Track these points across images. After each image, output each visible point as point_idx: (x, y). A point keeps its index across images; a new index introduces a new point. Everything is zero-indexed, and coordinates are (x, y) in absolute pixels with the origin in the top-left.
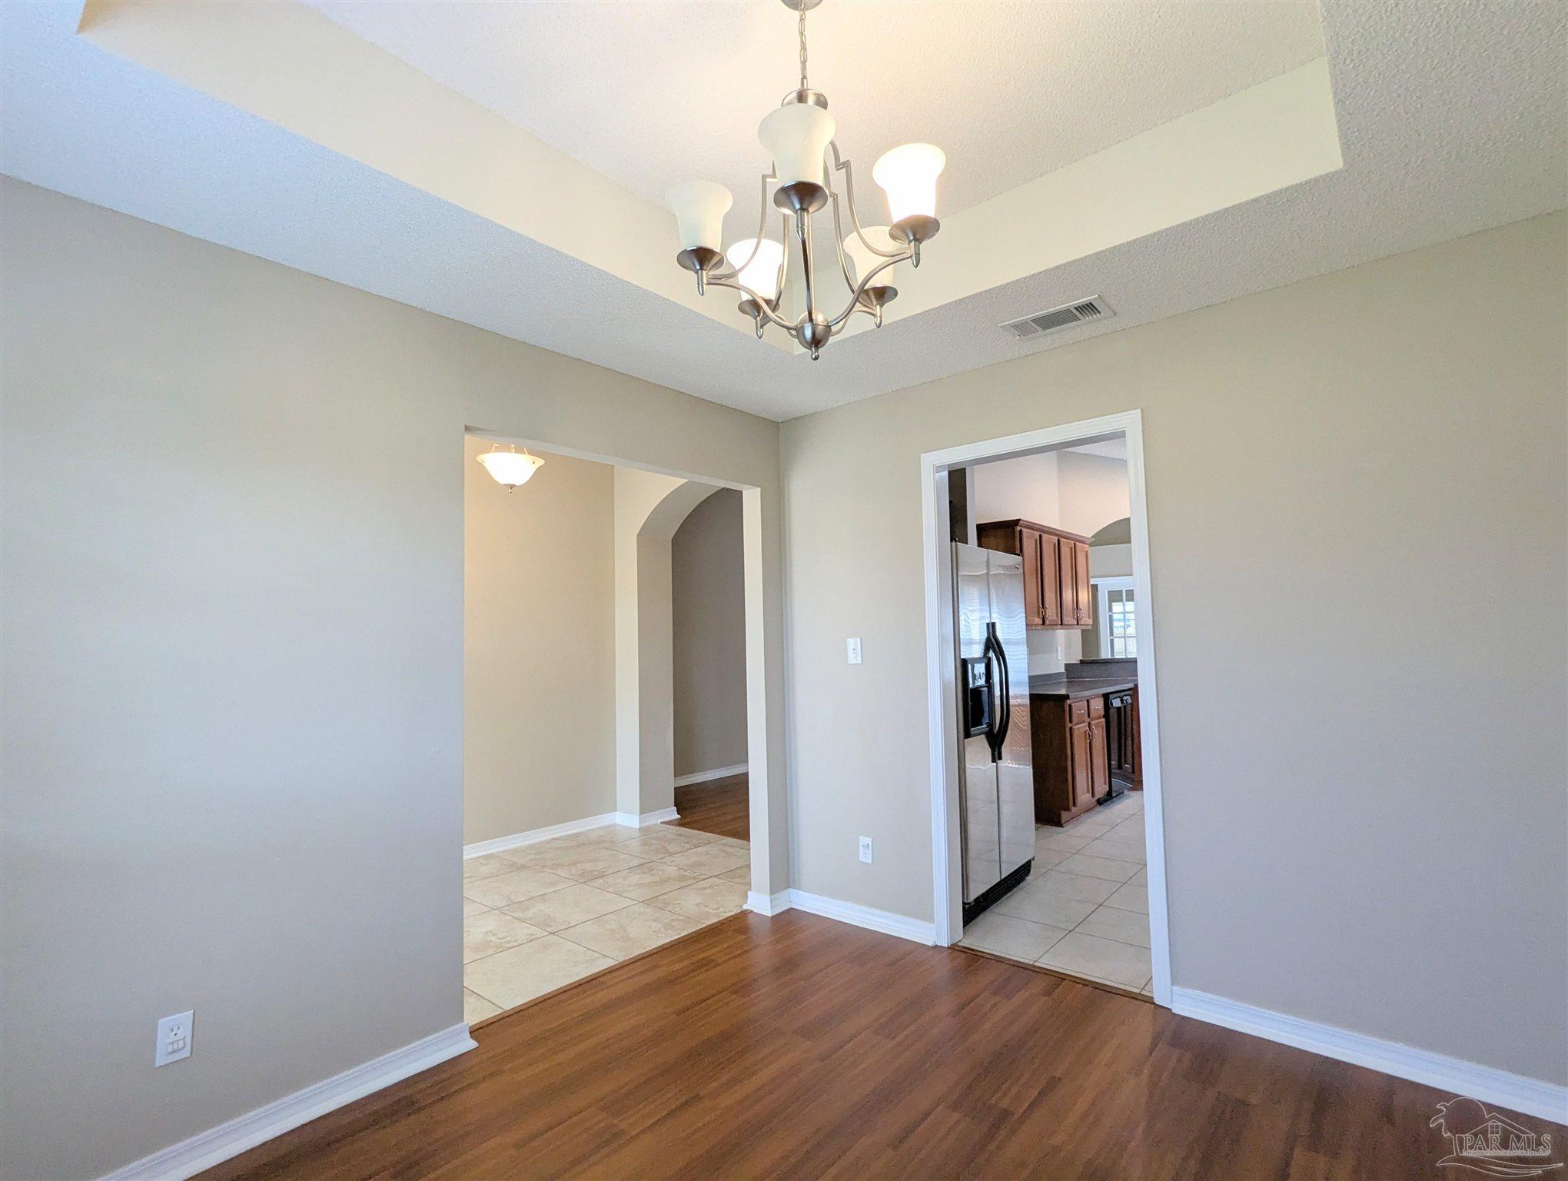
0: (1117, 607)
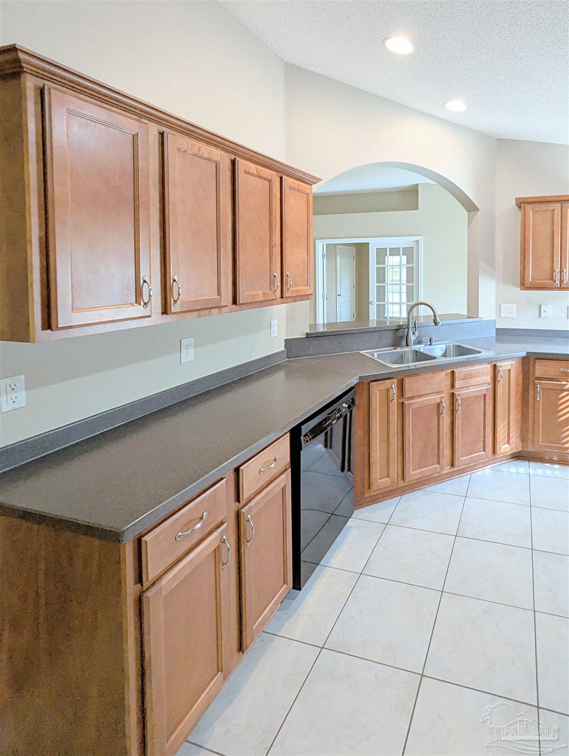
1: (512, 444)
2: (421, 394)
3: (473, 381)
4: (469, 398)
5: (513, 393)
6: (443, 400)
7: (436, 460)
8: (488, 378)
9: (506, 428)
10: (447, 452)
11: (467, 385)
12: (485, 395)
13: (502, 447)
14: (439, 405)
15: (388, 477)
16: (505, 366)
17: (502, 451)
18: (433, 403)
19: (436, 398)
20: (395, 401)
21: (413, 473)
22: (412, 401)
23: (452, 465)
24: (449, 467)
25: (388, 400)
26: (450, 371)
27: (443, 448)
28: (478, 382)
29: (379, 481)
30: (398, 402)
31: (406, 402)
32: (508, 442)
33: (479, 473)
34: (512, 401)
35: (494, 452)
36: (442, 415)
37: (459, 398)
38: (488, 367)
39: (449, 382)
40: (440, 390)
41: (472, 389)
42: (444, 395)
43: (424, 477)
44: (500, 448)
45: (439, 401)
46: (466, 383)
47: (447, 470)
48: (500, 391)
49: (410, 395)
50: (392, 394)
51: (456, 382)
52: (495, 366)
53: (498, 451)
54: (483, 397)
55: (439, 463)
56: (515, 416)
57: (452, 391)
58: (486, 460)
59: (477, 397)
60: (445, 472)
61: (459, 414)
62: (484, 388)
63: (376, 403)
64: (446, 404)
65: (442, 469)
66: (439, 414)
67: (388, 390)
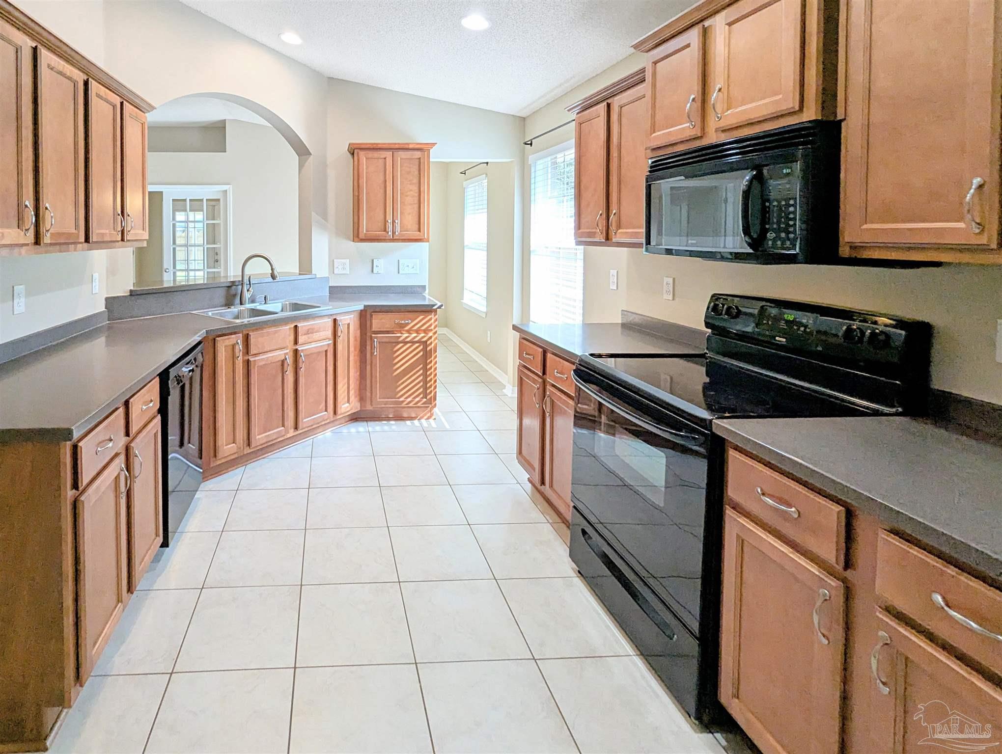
0: (180, 216)
1: (352, 402)
2: (265, 350)
3: (316, 336)
4: (311, 354)
5: (352, 349)
6: (287, 357)
7: (281, 423)
8: (329, 333)
9: (346, 385)
10: (290, 414)
11: (310, 340)
12: (326, 351)
13: (343, 406)
14: (283, 362)
15: (234, 443)
16: (344, 320)
17: (343, 410)
18: (277, 360)
19: (279, 355)
20: (240, 358)
21: (259, 438)
22: (257, 358)
23: (296, 428)
24: (293, 430)
25: (234, 357)
26: (293, 326)
27: (288, 408)
28: (320, 337)
29: (225, 447)
30: (243, 360)
31: (251, 359)
32: (348, 401)
33: (320, 436)
34: (351, 358)
35: (335, 413)
36: (287, 373)
37: (302, 354)
38: (329, 322)
39: (292, 338)
40: (285, 346)
41: (313, 345)
42: (288, 351)
43: (269, 441)
44: (341, 408)
45: (284, 358)
46: (309, 338)
47: (291, 433)
48: (340, 347)
49: (255, 352)
50: (239, 351)
51: (300, 337)
52: (335, 320)
53: (339, 411)
54: (324, 353)
55: (283, 426)
56: (354, 373)
57: (295, 348)
58: (328, 421)
59: (319, 353)
60: (289, 436)
61: (302, 372)
62: (325, 343)
63: (222, 360)
64: (290, 361)
65: (287, 432)
66: (283, 372)
67: (233, 346)
